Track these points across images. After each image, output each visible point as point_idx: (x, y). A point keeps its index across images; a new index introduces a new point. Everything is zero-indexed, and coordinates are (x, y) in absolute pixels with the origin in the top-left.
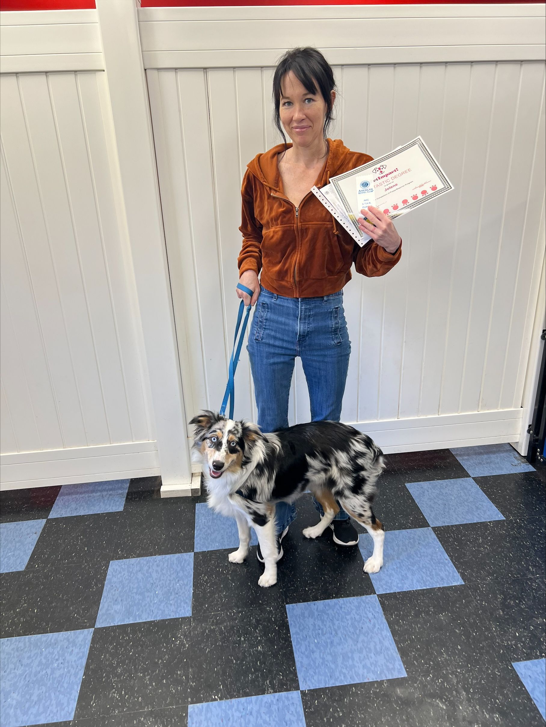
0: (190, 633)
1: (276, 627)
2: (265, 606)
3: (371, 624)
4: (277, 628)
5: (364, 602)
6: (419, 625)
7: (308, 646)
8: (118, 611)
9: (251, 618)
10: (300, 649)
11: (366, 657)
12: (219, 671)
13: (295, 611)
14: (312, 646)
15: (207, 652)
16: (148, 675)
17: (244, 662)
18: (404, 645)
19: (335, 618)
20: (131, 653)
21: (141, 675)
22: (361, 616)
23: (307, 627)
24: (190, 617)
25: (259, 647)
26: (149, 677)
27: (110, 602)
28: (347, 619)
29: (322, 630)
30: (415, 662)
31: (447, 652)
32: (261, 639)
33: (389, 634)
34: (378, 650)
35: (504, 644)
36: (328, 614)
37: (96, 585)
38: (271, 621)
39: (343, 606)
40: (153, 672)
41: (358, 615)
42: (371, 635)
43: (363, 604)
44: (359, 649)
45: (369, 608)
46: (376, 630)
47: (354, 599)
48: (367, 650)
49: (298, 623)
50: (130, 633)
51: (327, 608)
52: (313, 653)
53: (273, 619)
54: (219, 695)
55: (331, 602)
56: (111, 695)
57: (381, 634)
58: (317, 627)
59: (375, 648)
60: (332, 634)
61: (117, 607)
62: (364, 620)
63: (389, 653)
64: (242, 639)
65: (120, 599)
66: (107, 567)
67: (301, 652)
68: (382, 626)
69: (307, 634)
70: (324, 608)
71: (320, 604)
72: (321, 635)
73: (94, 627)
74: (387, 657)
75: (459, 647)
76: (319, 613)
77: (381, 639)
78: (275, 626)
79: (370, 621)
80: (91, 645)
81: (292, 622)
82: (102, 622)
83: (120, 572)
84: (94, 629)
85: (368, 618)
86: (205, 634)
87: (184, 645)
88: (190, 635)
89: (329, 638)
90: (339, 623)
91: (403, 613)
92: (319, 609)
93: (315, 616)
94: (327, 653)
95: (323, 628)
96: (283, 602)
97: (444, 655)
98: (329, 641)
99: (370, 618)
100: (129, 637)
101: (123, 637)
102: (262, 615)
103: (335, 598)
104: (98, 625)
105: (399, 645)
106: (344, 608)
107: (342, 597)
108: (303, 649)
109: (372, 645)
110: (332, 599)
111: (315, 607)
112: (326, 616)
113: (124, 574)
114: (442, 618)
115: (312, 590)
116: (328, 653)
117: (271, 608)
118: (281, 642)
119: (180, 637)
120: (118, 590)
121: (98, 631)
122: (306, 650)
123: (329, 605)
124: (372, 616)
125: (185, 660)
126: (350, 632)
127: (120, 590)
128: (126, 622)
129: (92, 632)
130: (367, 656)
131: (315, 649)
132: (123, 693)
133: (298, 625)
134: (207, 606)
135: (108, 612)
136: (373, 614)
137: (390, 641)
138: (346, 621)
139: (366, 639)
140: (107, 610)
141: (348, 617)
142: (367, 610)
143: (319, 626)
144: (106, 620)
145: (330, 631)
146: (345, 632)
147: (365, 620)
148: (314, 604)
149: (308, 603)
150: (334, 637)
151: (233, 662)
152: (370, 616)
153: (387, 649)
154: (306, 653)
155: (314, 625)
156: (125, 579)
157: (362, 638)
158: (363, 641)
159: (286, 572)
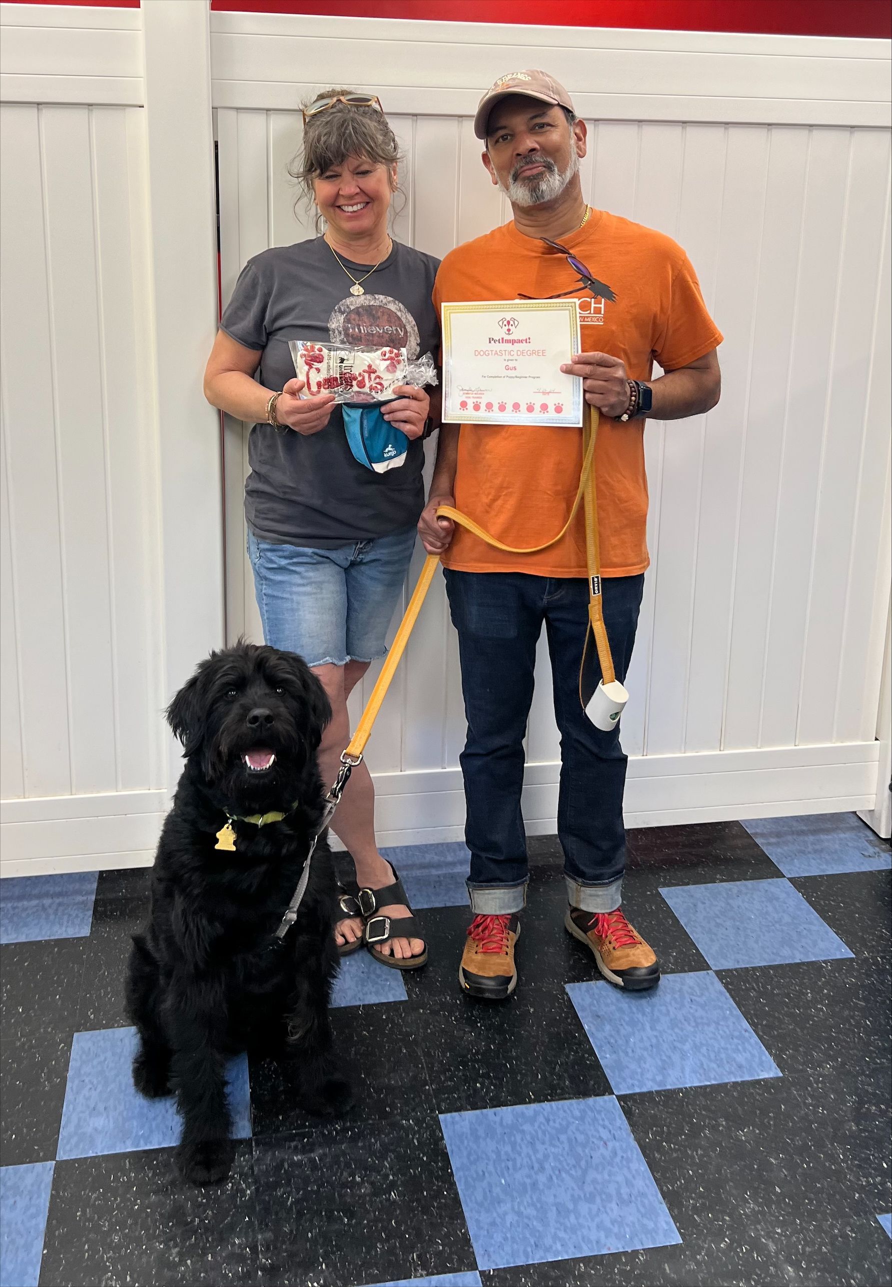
0: (252, 1168)
1: (423, 1156)
2: (399, 1118)
3: (607, 1149)
4: (425, 1159)
5: (592, 1111)
6: (700, 1152)
7: (488, 1193)
8: (100, 1128)
9: (373, 1140)
10: (473, 1198)
11: (602, 1209)
12: (316, 1238)
13: (457, 1127)
14: (497, 1190)
15: (289, 1203)
16: (176, 1246)
17: (365, 1222)
18: (673, 1186)
19: (538, 1139)
20: (136, 1207)
21: (162, 1246)
22: (587, 1135)
23: (484, 1156)
24: (250, 1139)
25: (392, 1193)
26: (177, 1250)
27: (83, 1112)
28: (561, 1140)
29: (514, 1160)
30: (695, 1216)
31: (754, 1197)
32: (396, 1178)
33: (644, 1167)
34: (625, 1197)
35: (860, 1183)
36: (523, 1132)
37: (49, 1079)
38: (412, 1145)
39: (551, 1117)
40: (184, 1240)
41: (582, 1133)
42: (610, 1171)
43: (589, 1113)
44: (588, 1195)
45: (603, 1120)
46: (618, 1159)
47: (571, 1105)
48: (604, 1197)
49: (466, 1148)
50: (130, 1170)
51: (520, 1120)
52: (499, 1203)
53: (415, 1141)
54: (322, 1282)
55: (527, 1109)
56: (104, 1283)
57: (629, 1168)
58: (504, 1157)
59: (619, 1193)
60: (533, 1168)
61: (99, 1122)
62: (593, 1142)
63: (646, 1201)
64: (358, 1179)
65: (101, 1107)
66: (69, 1045)
67: (476, 1202)
68: (629, 1153)
69: (485, 1170)
70: (515, 1121)
71: (507, 1113)
72: (511, 1171)
73: (54, 1159)
74: (642, 1210)
75: (778, 1190)
76: (506, 1131)
77: (629, 1176)
78: (421, 1155)
79: (606, 1144)
80: (53, 1192)
81: (453, 1147)
82: (71, 1150)
83: (97, 1055)
84: (54, 1162)
85: (601, 1138)
86: (283, 1171)
87: (243, 1192)
88: (253, 1172)
89: (529, 1176)
90: (546, 1149)
91: (668, 1130)
92: (504, 1123)
93: (499, 1136)
94: (525, 1203)
95: (515, 1159)
96: (432, 1111)
97: (749, 1203)
98: (528, 1181)
99: (605, 1138)
100: (129, 1178)
101: (117, 1179)
102: (393, 1134)
103: (534, 1101)
104: (62, 1155)
105: (665, 1188)
106: (554, 1122)
107: (548, 1101)
108: (480, 1197)
109: (612, 1189)
110: (530, 1103)
111: (497, 1119)
112: (518, 1138)
113: (105, 1059)
114: (743, 1138)
115: (488, 1089)
116: (527, 1202)
117: (411, 1121)
118: (434, 1184)
119: (233, 1177)
120: (95, 1090)
121: (61, 1167)
122: (485, 1198)
123: (523, 1113)
124: (610, 1136)
125: (247, 1219)
126: (568, 1165)
127: (100, 1088)
128: (120, 1149)
129: (50, 1170)
130: (604, 1207)
131: (502, 1196)
132: (128, 1279)
133: (465, 1153)
134: (281, 1118)
135: (80, 1131)
136: (610, 1131)
137: (647, 1182)
138: (558, 1144)
139: (599, 1177)
140: (78, 1126)
141: (563, 1137)
142: (599, 1124)
143: (506, 1153)
144: (77, 1145)
145: (529, 1162)
146: (558, 1165)
147: (595, 1140)
148: (495, 1114)
149: (482, 1113)
150: (536, 1173)
151: (342, 1220)
152: (605, 1134)
153: (643, 1195)
154: (486, 1204)
155: (498, 1153)
156: (108, 1067)
157: (592, 1175)
158: (594, 1181)
159: (435, 1053)
